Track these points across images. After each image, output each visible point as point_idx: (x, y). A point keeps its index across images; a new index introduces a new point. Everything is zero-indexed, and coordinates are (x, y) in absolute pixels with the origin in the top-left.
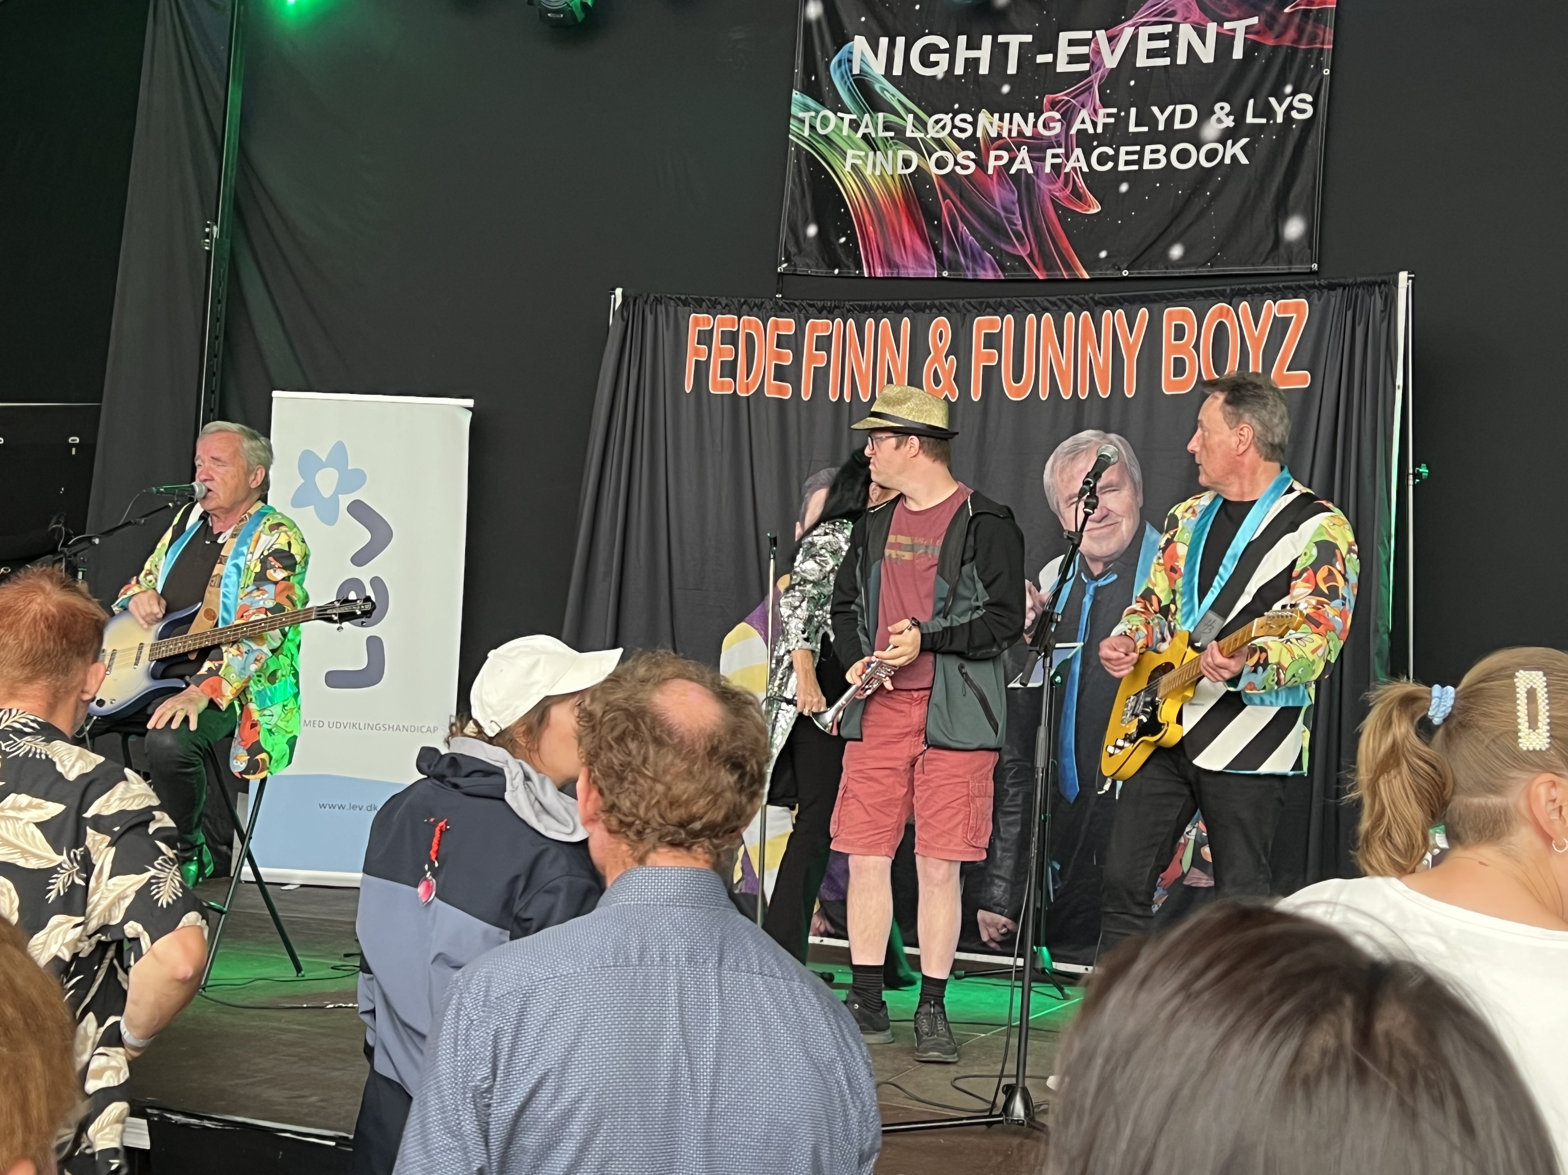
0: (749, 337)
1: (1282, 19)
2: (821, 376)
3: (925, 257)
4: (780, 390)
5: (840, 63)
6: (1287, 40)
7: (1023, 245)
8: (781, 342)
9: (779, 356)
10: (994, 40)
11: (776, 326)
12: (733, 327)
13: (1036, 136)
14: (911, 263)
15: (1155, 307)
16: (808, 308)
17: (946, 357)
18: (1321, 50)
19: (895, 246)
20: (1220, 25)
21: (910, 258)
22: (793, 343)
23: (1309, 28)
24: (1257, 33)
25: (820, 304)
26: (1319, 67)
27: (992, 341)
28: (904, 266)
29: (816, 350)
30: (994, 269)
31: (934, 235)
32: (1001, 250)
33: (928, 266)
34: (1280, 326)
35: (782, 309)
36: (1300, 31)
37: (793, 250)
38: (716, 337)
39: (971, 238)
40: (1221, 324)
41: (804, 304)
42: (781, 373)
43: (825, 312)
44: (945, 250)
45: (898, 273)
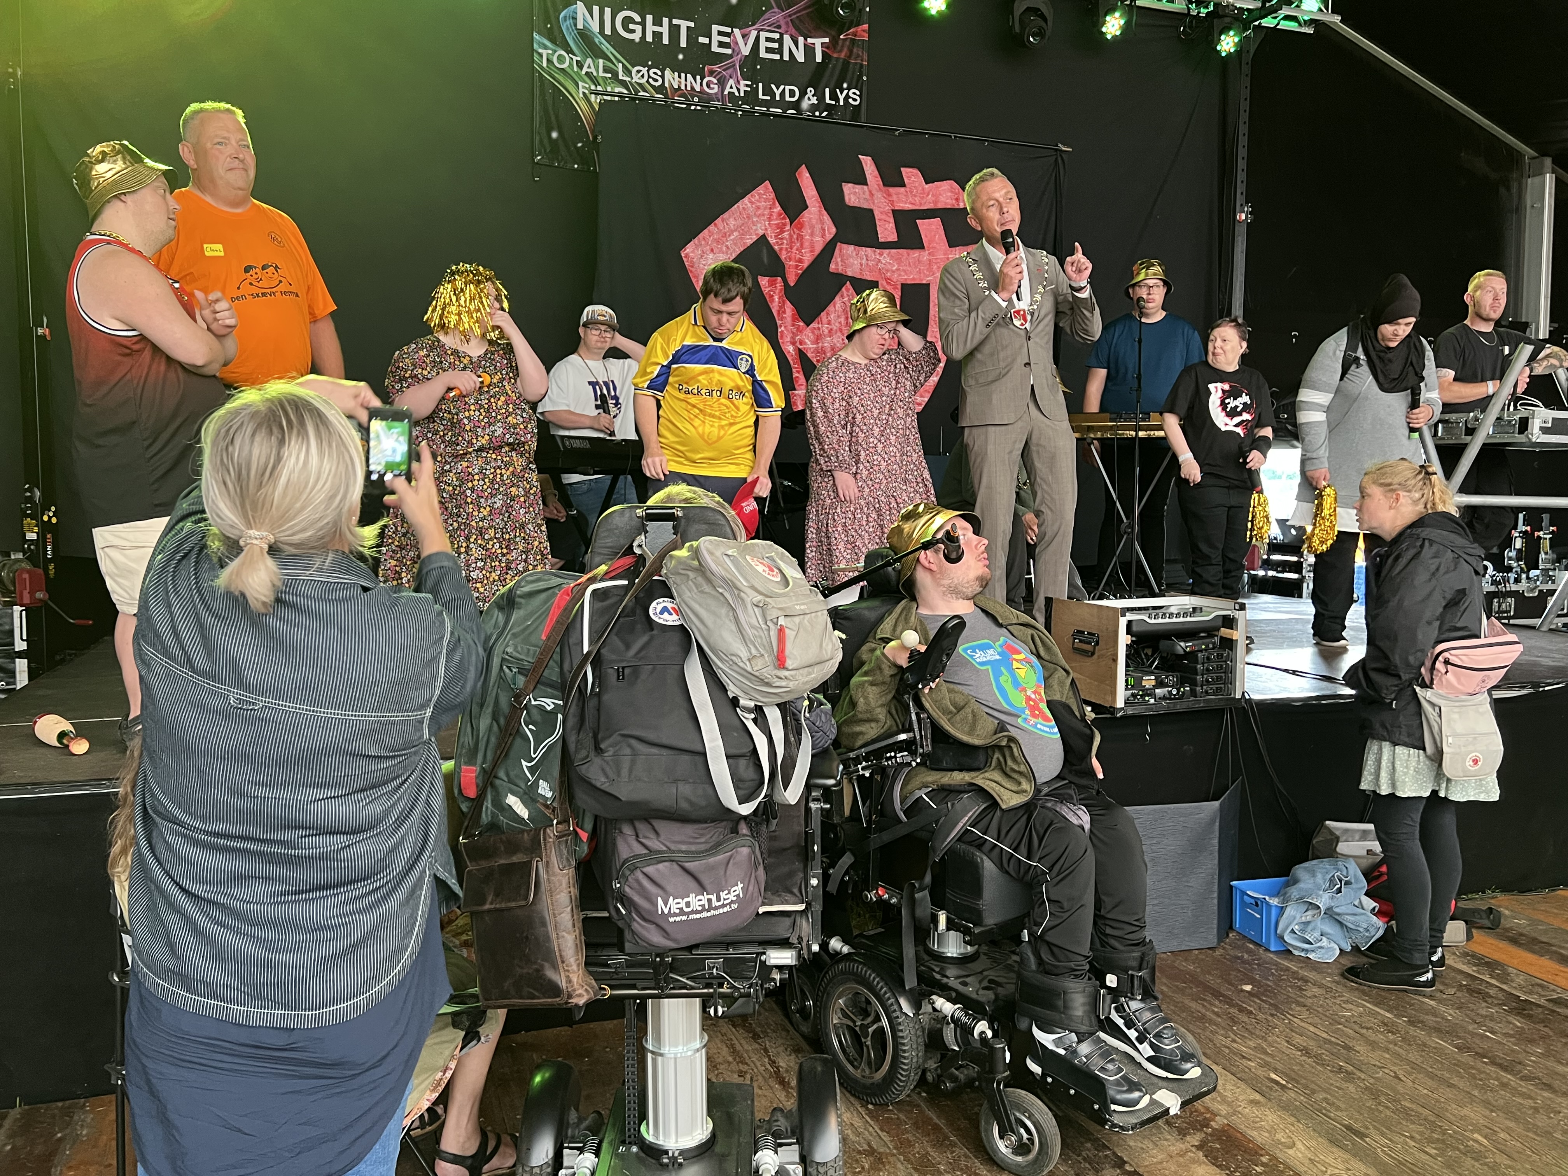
1: (840, 43)
5: (565, 17)
6: (843, 55)
10: (670, 22)
13: (702, 92)
18: (862, 65)
20: (806, 39)
23: (855, 50)
24: (828, 48)
26: (861, 76)
36: (851, 51)
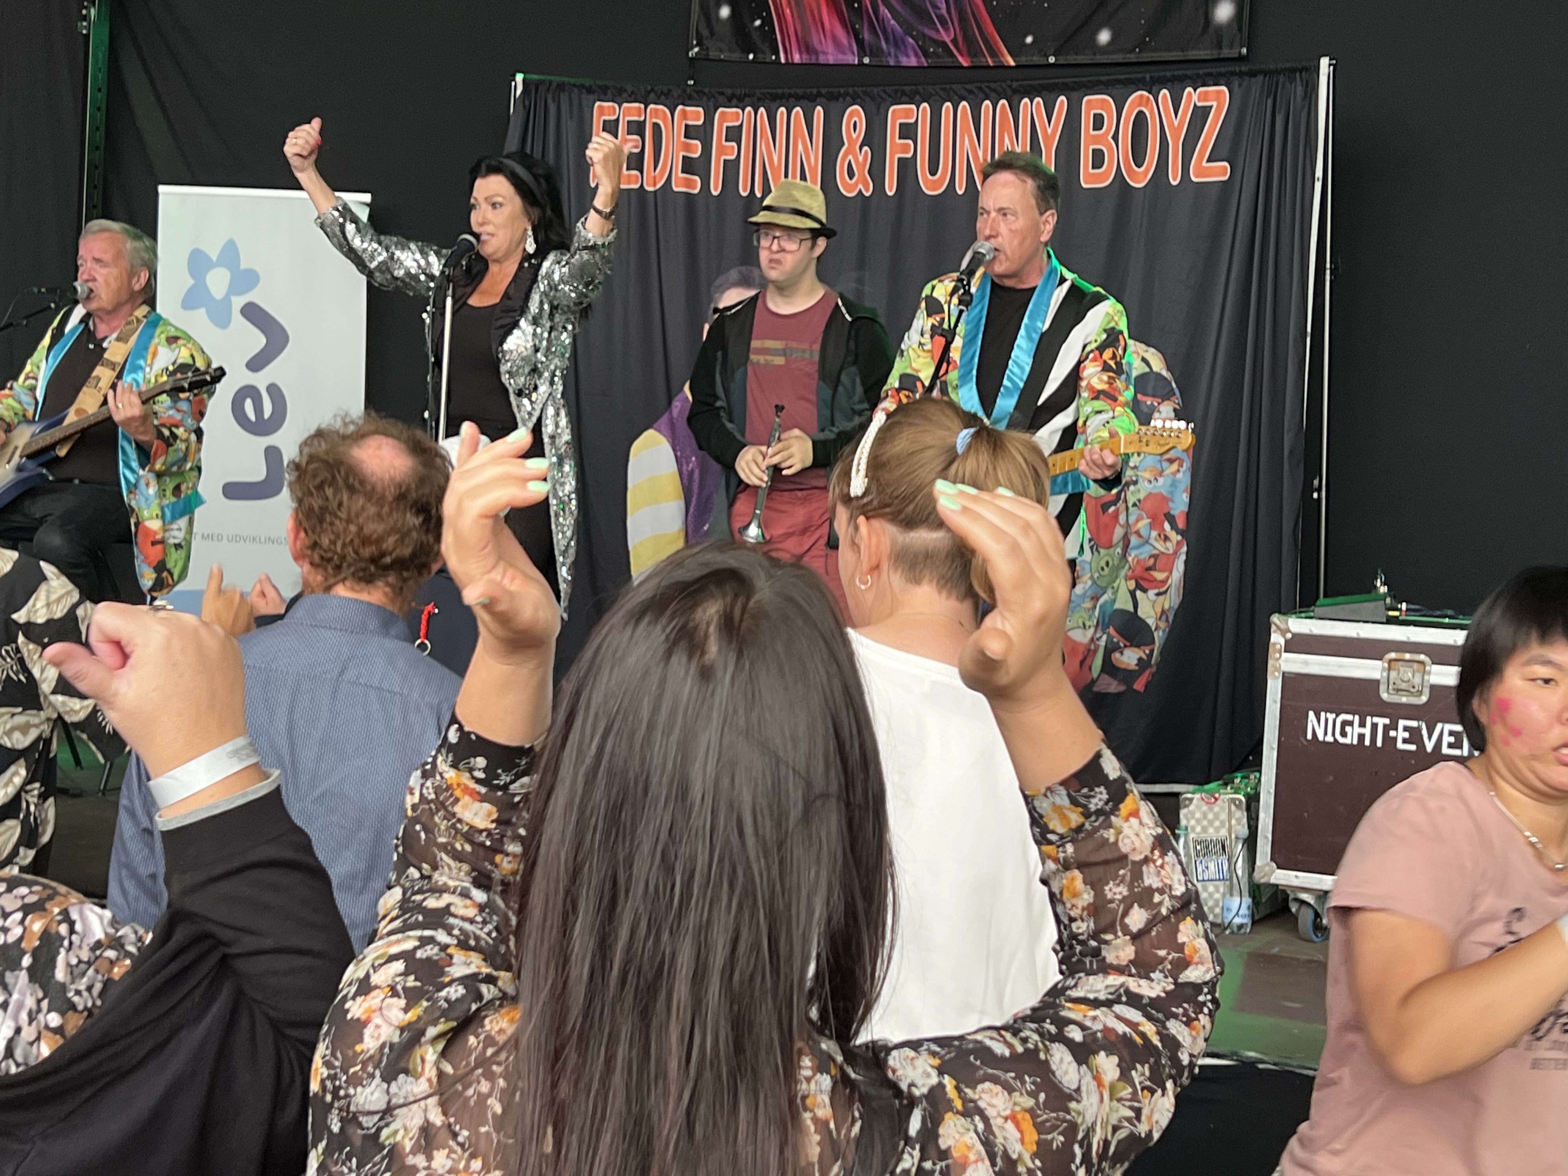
0: (656, 127)
2: (731, 168)
3: (845, 41)
4: (689, 184)
7: (947, 30)
8: (689, 133)
9: (687, 148)
11: (684, 114)
12: (640, 116)
14: (830, 48)
15: (1075, 95)
16: (717, 95)
17: (861, 150)
19: (813, 31)
21: (830, 42)
22: (703, 133)
25: (729, 92)
27: (908, 131)
28: (824, 53)
29: (727, 140)
30: (916, 55)
31: (854, 19)
32: (924, 35)
33: (848, 52)
34: (1200, 115)
35: (690, 97)
37: (705, 33)
38: (622, 128)
39: (893, 22)
40: (1141, 113)
41: (713, 91)
42: (689, 166)
43: (734, 101)
44: (866, 36)
45: (817, 59)
